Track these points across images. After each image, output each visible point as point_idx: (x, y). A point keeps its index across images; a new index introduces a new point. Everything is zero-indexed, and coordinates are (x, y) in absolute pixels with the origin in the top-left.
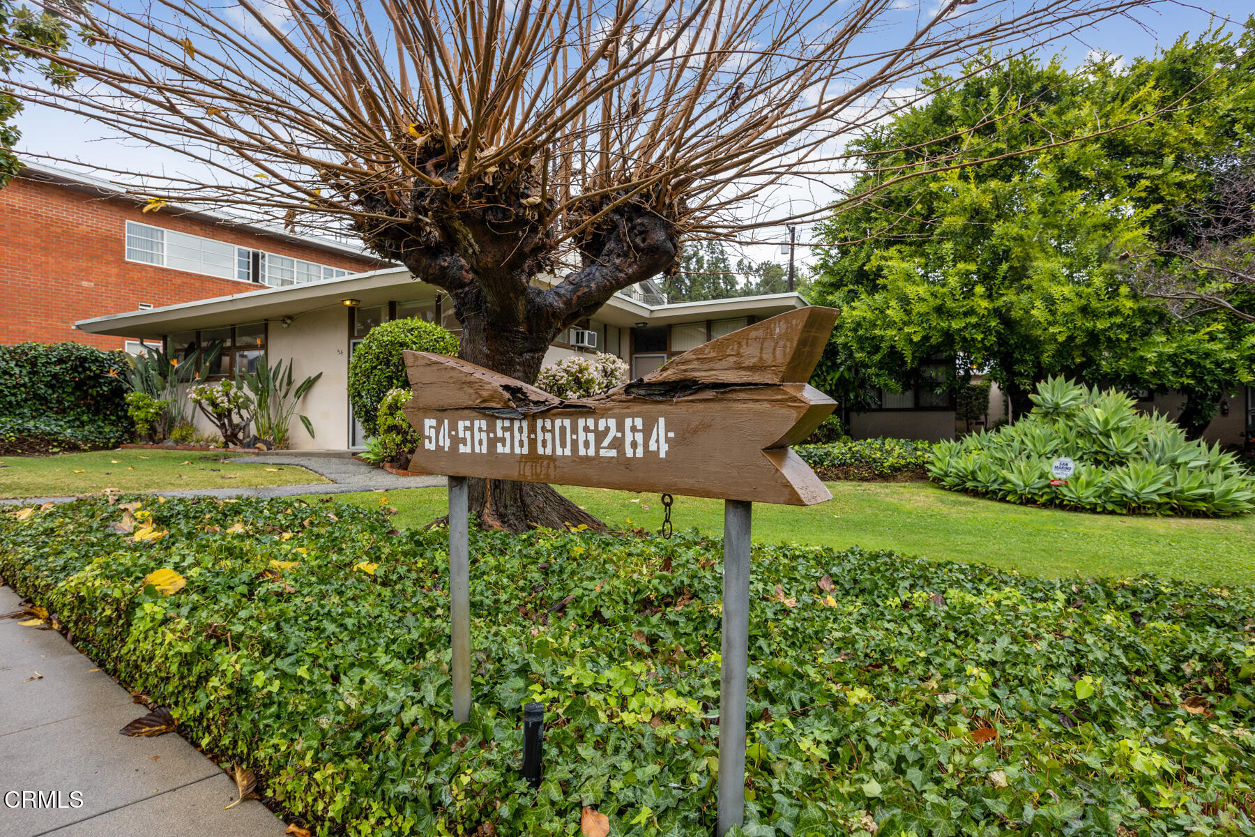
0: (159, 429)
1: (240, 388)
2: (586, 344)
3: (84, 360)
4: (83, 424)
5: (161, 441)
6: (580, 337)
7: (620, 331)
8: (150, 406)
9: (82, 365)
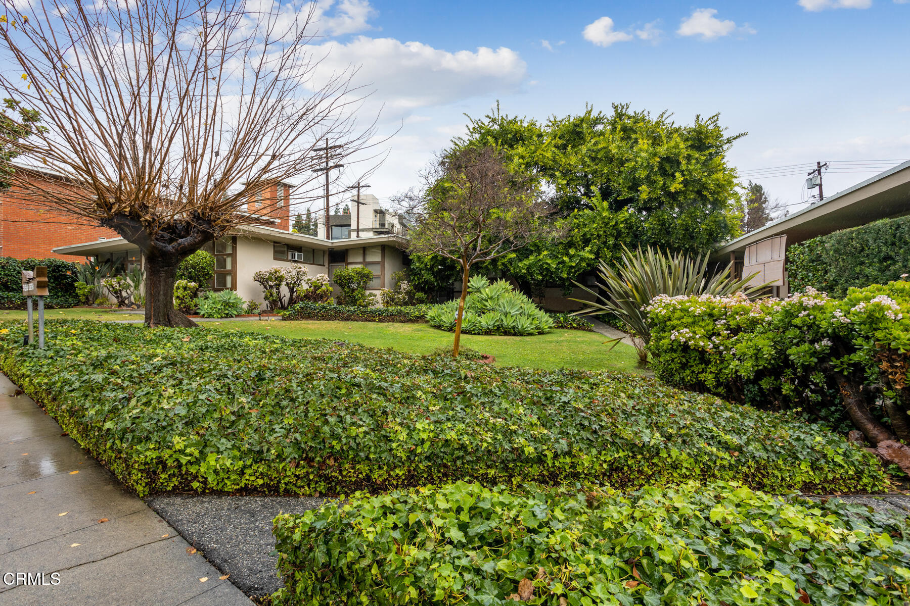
0: (91, 299)
1: (125, 280)
2: (296, 259)
3: (59, 266)
4: (58, 297)
5: (91, 305)
6: (293, 256)
7: (324, 252)
8: (86, 288)
9: (58, 269)
